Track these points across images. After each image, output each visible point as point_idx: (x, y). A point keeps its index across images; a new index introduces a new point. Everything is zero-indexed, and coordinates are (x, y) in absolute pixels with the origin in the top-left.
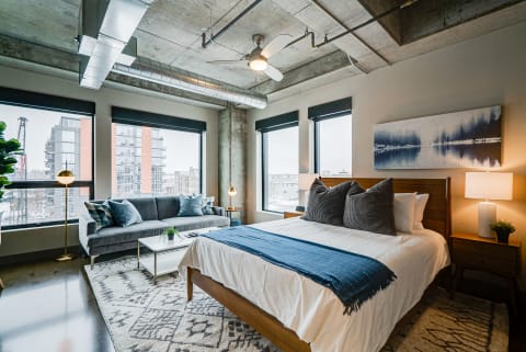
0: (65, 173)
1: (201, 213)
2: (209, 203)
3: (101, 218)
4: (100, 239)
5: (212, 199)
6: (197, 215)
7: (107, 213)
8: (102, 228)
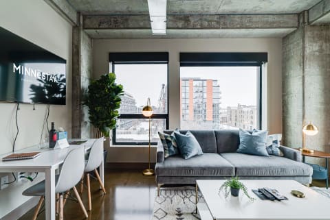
0: (147, 108)
1: (266, 152)
2: (275, 142)
3: (169, 147)
4: (164, 169)
5: (279, 137)
6: (260, 155)
7: (173, 143)
8: (170, 156)
